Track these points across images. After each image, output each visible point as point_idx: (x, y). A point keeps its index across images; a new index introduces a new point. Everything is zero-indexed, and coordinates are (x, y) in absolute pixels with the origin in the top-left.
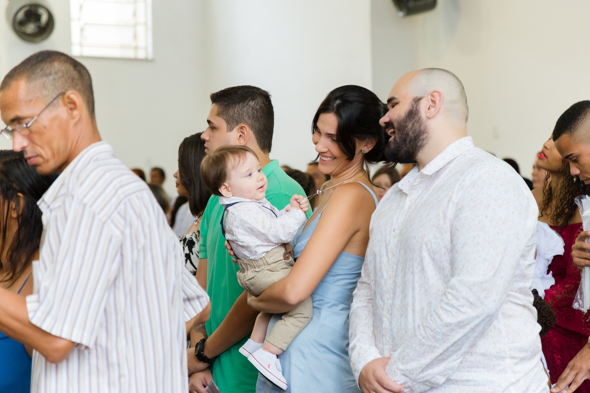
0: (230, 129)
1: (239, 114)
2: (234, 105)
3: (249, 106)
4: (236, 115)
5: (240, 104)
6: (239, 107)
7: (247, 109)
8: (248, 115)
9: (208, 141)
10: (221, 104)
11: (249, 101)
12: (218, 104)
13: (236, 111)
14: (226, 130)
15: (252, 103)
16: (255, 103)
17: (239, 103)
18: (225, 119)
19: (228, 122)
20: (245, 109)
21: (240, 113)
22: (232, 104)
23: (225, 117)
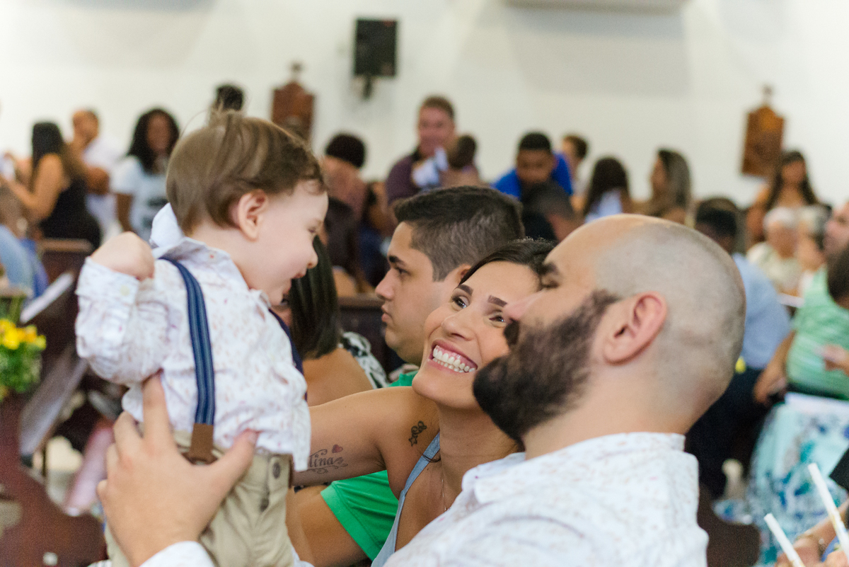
0: (441, 275)
1: (459, 245)
2: (447, 226)
3: (480, 226)
4: (452, 247)
5: (461, 224)
6: (458, 230)
7: (476, 234)
8: (478, 247)
9: (390, 300)
10: (420, 225)
11: (480, 217)
12: (414, 223)
13: (452, 238)
14: (430, 278)
15: (485, 221)
16: (491, 220)
17: (459, 221)
18: (429, 255)
19: (436, 261)
20: (472, 233)
21: (462, 242)
22: (444, 224)
23: (429, 251)
